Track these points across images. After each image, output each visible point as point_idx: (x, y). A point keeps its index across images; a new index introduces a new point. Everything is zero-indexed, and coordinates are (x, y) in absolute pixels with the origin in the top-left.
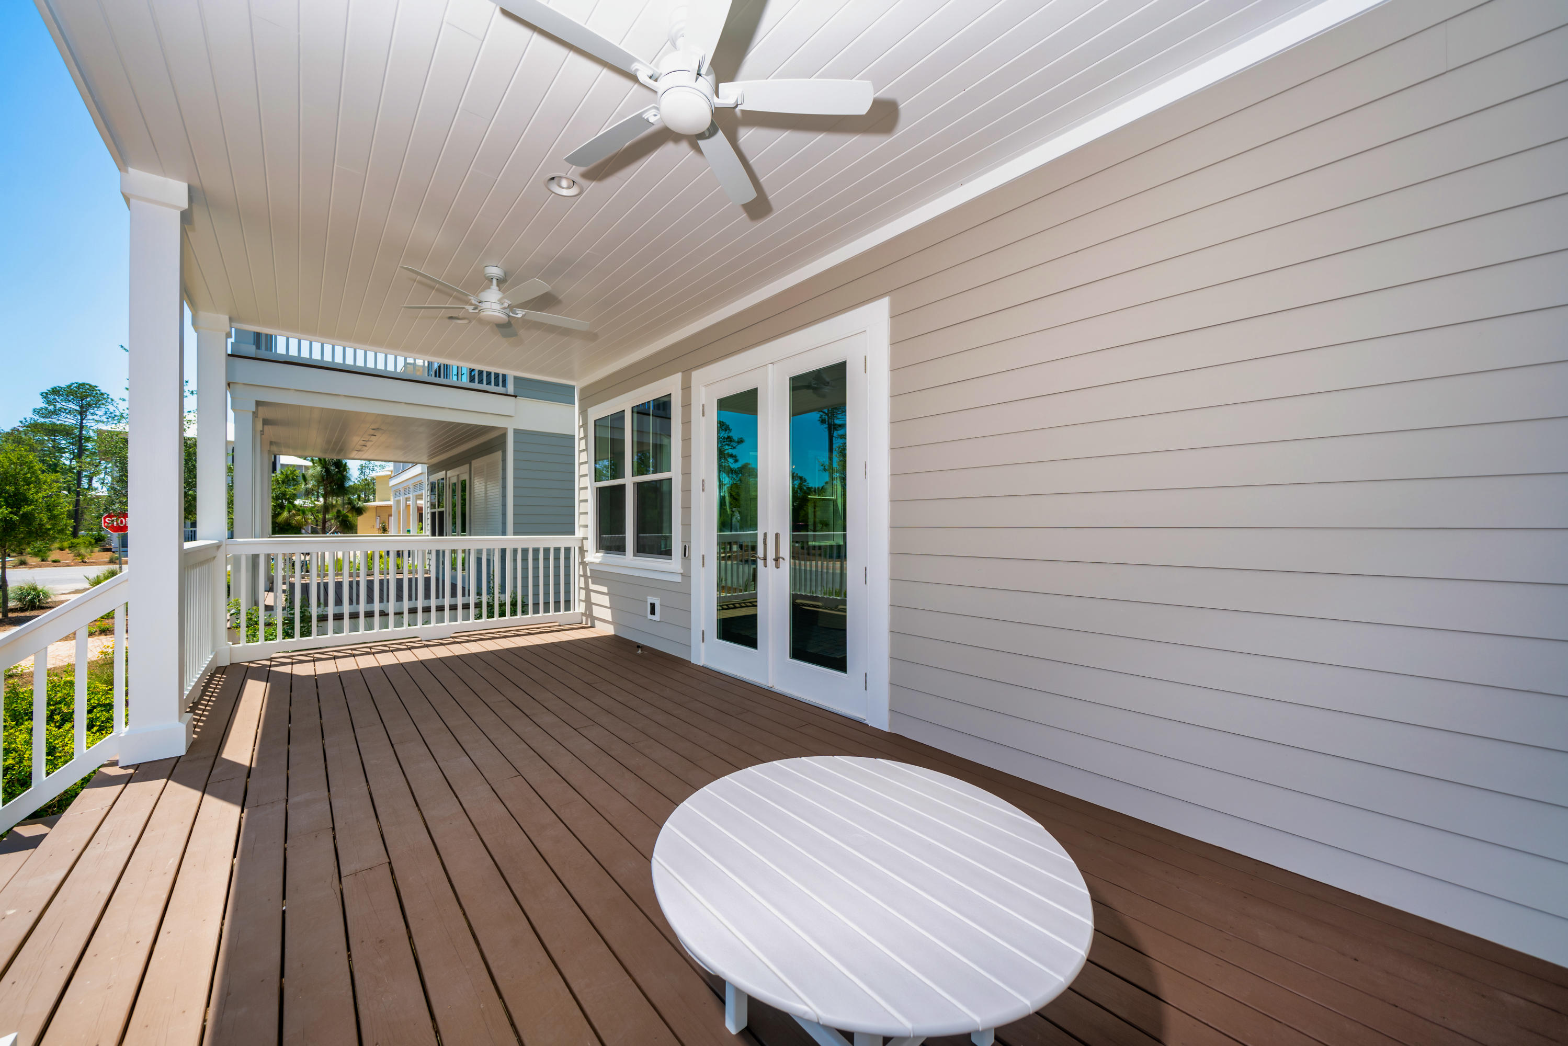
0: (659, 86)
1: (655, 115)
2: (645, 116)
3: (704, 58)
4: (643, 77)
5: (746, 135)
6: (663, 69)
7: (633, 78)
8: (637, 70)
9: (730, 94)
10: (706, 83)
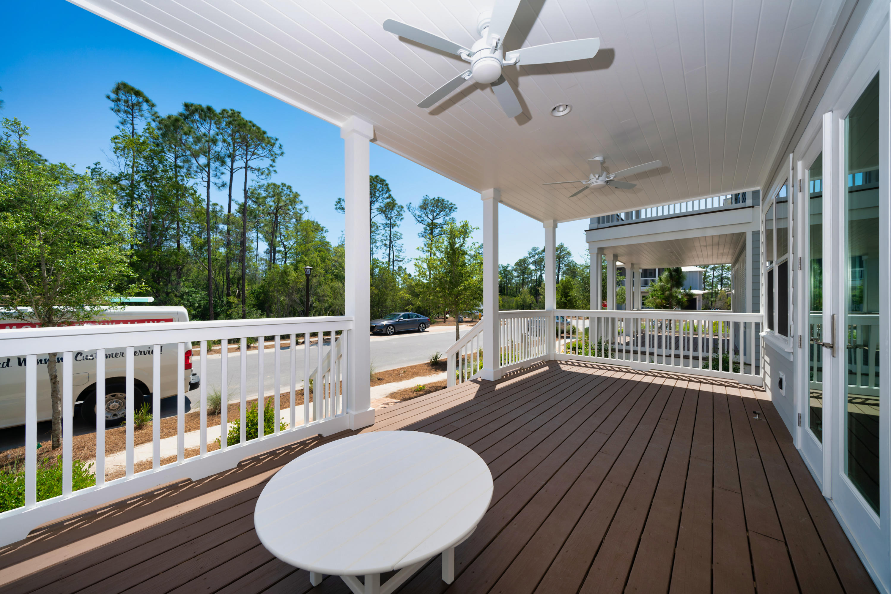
0: (473, 59)
1: (469, 75)
2: (463, 77)
3: (499, 40)
4: (464, 56)
5: (522, 80)
6: (474, 50)
7: (458, 58)
8: (461, 53)
9: (512, 57)
10: (498, 54)
